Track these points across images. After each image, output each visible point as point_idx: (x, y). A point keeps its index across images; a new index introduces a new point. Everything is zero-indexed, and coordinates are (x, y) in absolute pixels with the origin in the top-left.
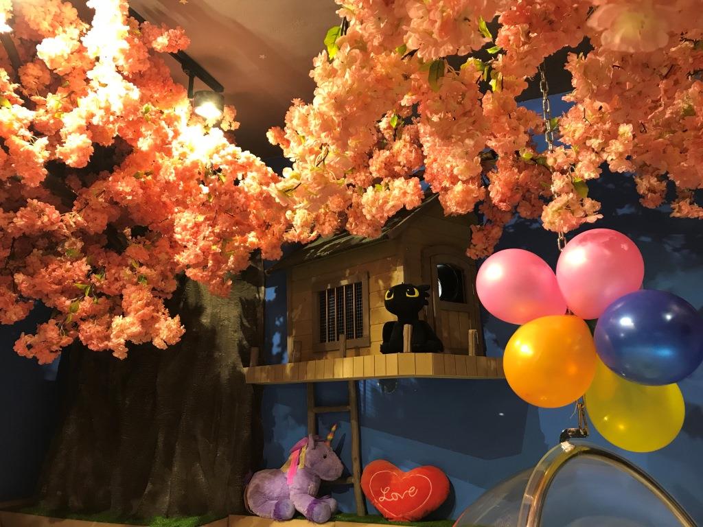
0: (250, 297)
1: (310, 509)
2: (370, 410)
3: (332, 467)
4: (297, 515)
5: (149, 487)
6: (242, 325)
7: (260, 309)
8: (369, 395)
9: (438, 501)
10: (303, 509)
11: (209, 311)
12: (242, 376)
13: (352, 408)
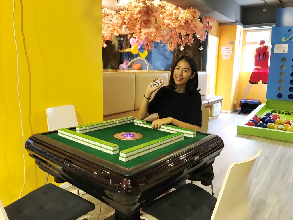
0: (119, 39)
6: (118, 44)
7: (121, 41)
11: (113, 42)
12: (118, 51)
13: (132, 56)
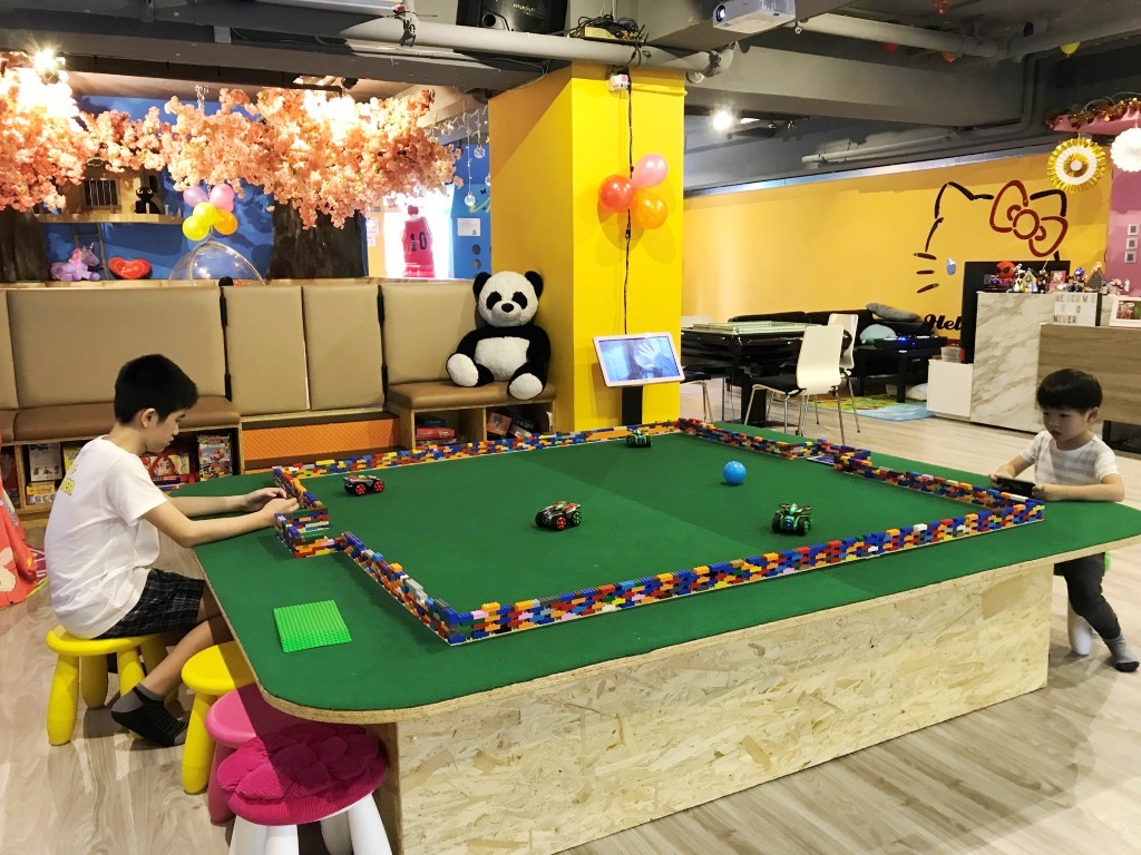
1: (91, 276)
2: (108, 236)
3: (95, 260)
4: (83, 279)
5: (5, 269)
8: (106, 229)
9: (147, 271)
10: (88, 277)
12: (37, 219)
13: (99, 235)
